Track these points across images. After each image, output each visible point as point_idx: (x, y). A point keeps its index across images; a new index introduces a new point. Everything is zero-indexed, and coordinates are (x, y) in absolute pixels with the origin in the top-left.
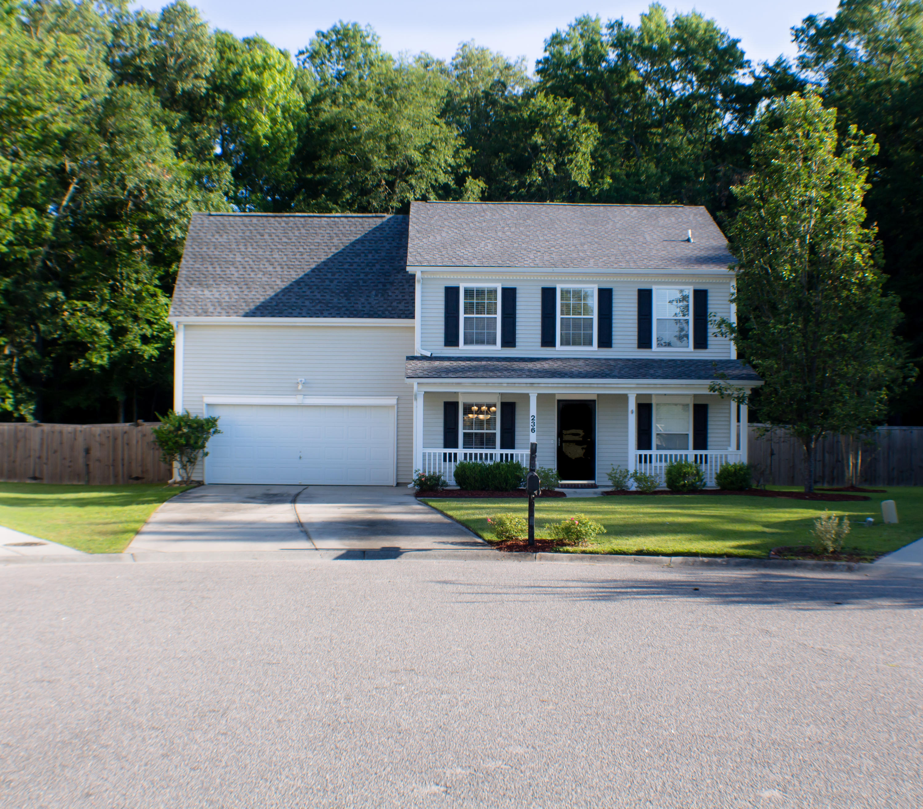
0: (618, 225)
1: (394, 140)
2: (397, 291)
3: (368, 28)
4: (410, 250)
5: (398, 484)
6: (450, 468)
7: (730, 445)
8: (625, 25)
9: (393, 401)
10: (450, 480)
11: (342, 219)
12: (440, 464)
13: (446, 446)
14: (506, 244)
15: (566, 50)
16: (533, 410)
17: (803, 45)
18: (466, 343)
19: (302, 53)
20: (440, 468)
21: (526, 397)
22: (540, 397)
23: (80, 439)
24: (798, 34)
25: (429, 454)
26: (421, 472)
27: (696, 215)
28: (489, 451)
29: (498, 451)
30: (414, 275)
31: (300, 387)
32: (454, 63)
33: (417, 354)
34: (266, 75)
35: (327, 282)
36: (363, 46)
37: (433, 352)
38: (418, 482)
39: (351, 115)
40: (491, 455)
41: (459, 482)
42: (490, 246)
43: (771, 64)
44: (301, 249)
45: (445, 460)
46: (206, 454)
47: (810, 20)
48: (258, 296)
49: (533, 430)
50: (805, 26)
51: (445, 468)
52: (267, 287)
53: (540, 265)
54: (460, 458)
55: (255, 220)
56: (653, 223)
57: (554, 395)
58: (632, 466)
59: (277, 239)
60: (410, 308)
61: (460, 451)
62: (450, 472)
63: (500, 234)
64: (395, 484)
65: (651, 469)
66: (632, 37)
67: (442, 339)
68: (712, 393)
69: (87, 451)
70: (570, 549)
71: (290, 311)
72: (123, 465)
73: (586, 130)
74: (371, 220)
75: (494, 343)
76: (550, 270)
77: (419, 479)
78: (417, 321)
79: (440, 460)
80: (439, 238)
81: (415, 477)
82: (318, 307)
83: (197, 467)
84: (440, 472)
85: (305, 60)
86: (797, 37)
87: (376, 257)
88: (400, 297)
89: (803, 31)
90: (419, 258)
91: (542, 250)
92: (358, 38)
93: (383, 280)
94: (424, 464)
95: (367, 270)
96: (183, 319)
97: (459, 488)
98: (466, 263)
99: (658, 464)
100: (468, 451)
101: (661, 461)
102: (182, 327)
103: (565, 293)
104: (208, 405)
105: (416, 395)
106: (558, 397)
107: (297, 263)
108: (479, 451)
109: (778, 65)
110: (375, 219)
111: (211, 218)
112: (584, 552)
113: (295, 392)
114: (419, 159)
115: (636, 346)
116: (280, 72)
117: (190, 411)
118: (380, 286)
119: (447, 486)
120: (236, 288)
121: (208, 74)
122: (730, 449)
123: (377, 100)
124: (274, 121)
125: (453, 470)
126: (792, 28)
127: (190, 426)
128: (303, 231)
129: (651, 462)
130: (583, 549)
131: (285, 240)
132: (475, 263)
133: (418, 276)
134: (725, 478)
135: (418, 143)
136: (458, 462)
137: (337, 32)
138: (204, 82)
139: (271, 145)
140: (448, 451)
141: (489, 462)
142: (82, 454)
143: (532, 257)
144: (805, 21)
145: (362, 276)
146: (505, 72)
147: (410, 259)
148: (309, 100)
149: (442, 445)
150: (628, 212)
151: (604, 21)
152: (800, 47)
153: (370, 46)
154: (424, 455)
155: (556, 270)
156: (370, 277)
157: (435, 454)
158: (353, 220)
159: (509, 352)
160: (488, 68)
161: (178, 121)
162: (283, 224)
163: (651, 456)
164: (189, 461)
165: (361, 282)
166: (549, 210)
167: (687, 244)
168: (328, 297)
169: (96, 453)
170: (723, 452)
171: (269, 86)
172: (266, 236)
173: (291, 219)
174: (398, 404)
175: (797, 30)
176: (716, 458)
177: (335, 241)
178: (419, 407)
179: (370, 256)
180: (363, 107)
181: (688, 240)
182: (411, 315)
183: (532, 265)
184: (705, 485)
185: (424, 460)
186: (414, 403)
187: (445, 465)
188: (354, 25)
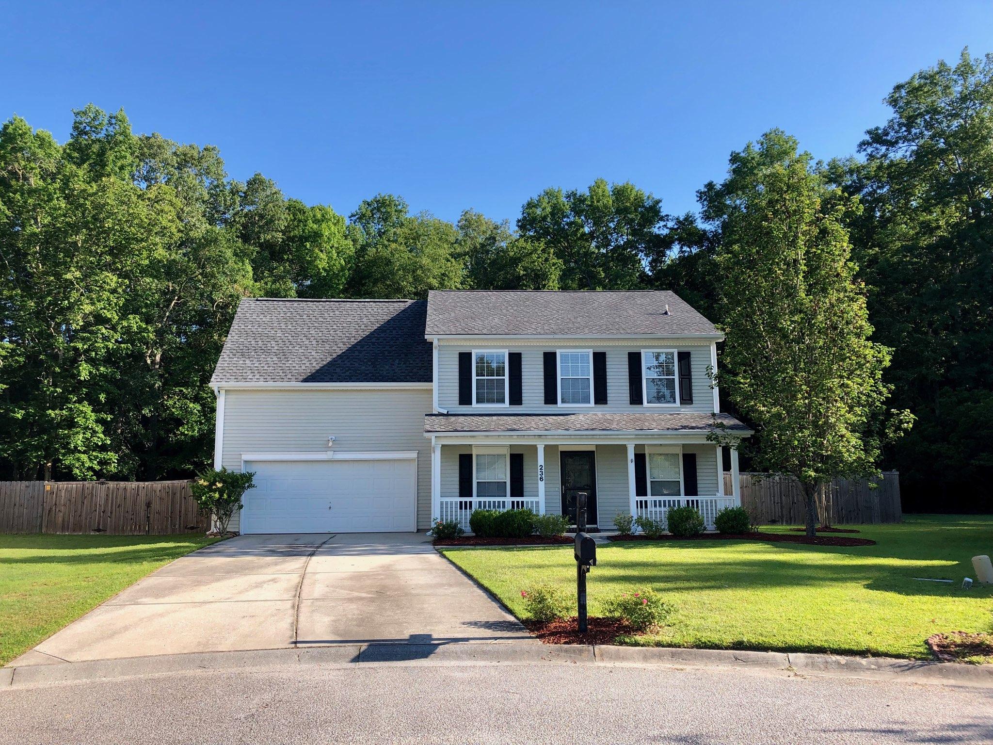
0: (603, 304)
1: (419, 272)
2: (417, 360)
3: (399, 199)
4: (428, 323)
5: (418, 531)
6: (466, 515)
7: (718, 491)
8: (578, 194)
9: (413, 455)
10: (466, 527)
11: (371, 303)
12: (456, 511)
13: (461, 495)
14: (510, 318)
15: (538, 211)
16: (541, 460)
17: (705, 203)
18: (478, 402)
19: (353, 216)
20: (456, 515)
21: (534, 448)
22: (547, 447)
23: (142, 494)
24: (701, 195)
25: (447, 503)
26: (439, 520)
27: (666, 296)
28: (501, 499)
29: (509, 499)
30: (432, 343)
31: (330, 444)
32: (460, 224)
33: (434, 412)
34: (324, 225)
35: (357, 353)
36: (396, 211)
37: (449, 410)
38: (436, 530)
39: (386, 253)
40: (504, 502)
41: (474, 530)
42: (496, 320)
43: (681, 219)
44: (335, 327)
45: (461, 508)
46: (241, 507)
47: (710, 186)
48: (294, 365)
49: (541, 479)
50: (706, 190)
51: (461, 515)
52: (303, 357)
53: (542, 333)
54: (475, 507)
55: (296, 304)
56: (632, 302)
57: (557, 446)
58: (634, 512)
59: (314, 319)
60: (429, 373)
61: (475, 499)
62: (466, 519)
63: (504, 311)
64: (415, 531)
65: (646, 514)
66: (585, 199)
67: (457, 399)
68: (709, 442)
69: (148, 505)
70: (639, 638)
71: (323, 377)
72: (180, 516)
73: (554, 264)
74: (395, 304)
75: (503, 401)
76: (551, 336)
77: (438, 528)
78: (435, 384)
79: (456, 508)
80: (453, 315)
81: (433, 525)
82: (348, 373)
83: (231, 519)
84: (456, 519)
85: (356, 220)
86: (701, 198)
87: (400, 333)
88: (420, 365)
89: (705, 193)
90: (436, 329)
91: (542, 322)
92: (393, 206)
93: (405, 351)
94: (442, 512)
95: (391, 343)
96: (223, 384)
97: (474, 534)
98: (476, 332)
99: (653, 509)
100: (482, 499)
101: (660, 506)
102: (223, 392)
103: (565, 357)
104: (246, 462)
105: (434, 448)
106: (561, 449)
107: (331, 338)
108: (492, 499)
109: (686, 219)
110: (399, 304)
111: (258, 302)
112: (659, 644)
113: (327, 449)
114: (437, 285)
115: (629, 402)
116: (335, 224)
117: (227, 468)
118: (403, 356)
119: (464, 532)
120: (275, 359)
121: (283, 228)
122: (718, 495)
123: (406, 243)
124: (330, 258)
125: (469, 517)
126: (697, 192)
127: (224, 482)
128: (337, 312)
129: (646, 507)
130: (658, 638)
131: (321, 319)
132: (485, 331)
133: (435, 343)
134: (725, 523)
135: (436, 272)
136: (473, 510)
137: (377, 202)
138: (281, 234)
139: (328, 274)
140: (464, 499)
141: (502, 510)
142: (144, 507)
143: (534, 327)
144: (706, 186)
145: (387, 348)
146: (494, 231)
147: (428, 330)
148: (359, 247)
149: (458, 494)
150: (609, 295)
151: (564, 193)
152: (703, 205)
153: (401, 211)
154: (442, 503)
155: (556, 336)
156: (393, 348)
157: (451, 503)
158: (380, 304)
159: (516, 409)
160: (484, 228)
161: (255, 254)
162: (320, 307)
163: (646, 502)
164: (225, 514)
165: (386, 353)
166: (543, 295)
167: (665, 316)
168: (357, 365)
169: (156, 506)
170: (713, 498)
171: (326, 233)
172: (305, 317)
173: (327, 303)
174: (418, 457)
175: (701, 193)
176: (707, 502)
177: (365, 320)
178: (436, 458)
179: (394, 332)
180: (397, 248)
181: (666, 313)
182: (430, 379)
183: (535, 332)
184: (705, 529)
185: (442, 508)
186: (433, 455)
187: (461, 512)
188: (389, 196)
